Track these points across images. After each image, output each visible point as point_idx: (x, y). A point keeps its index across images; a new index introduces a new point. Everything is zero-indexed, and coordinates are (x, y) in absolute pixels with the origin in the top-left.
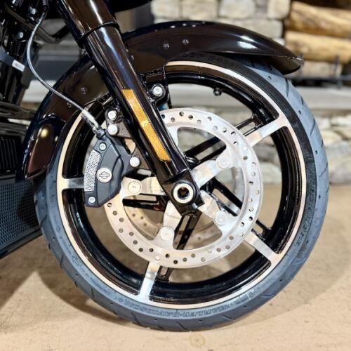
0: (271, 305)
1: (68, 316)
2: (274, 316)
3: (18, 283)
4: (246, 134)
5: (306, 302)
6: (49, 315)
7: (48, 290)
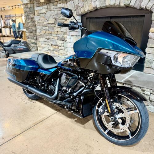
0: (134, 148)
1: (94, 130)
2: (132, 150)
3: (89, 120)
4: (128, 111)
5: (143, 152)
6: (91, 129)
7: (93, 124)
